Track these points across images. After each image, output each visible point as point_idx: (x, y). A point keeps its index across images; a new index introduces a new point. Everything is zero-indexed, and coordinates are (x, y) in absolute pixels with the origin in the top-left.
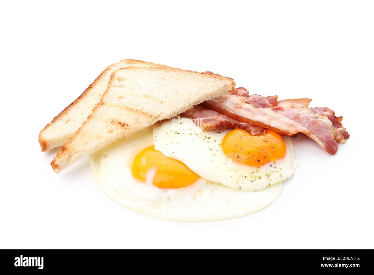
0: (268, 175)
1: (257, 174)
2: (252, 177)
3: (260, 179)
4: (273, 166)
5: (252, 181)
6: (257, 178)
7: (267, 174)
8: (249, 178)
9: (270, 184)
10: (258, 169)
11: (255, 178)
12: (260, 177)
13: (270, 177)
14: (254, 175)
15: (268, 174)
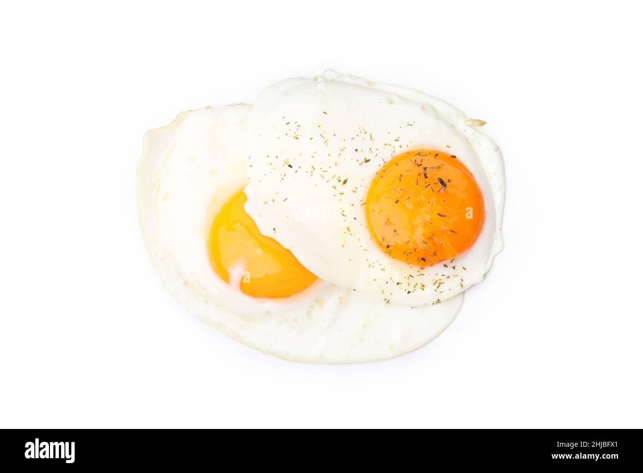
0: (439, 284)
1: (419, 280)
2: (409, 284)
3: (423, 289)
4: (450, 266)
5: (409, 292)
6: (418, 287)
7: (437, 281)
8: (404, 285)
9: (438, 300)
10: (422, 272)
11: (415, 287)
12: (423, 286)
13: (442, 286)
14: (413, 281)
15: (439, 282)
